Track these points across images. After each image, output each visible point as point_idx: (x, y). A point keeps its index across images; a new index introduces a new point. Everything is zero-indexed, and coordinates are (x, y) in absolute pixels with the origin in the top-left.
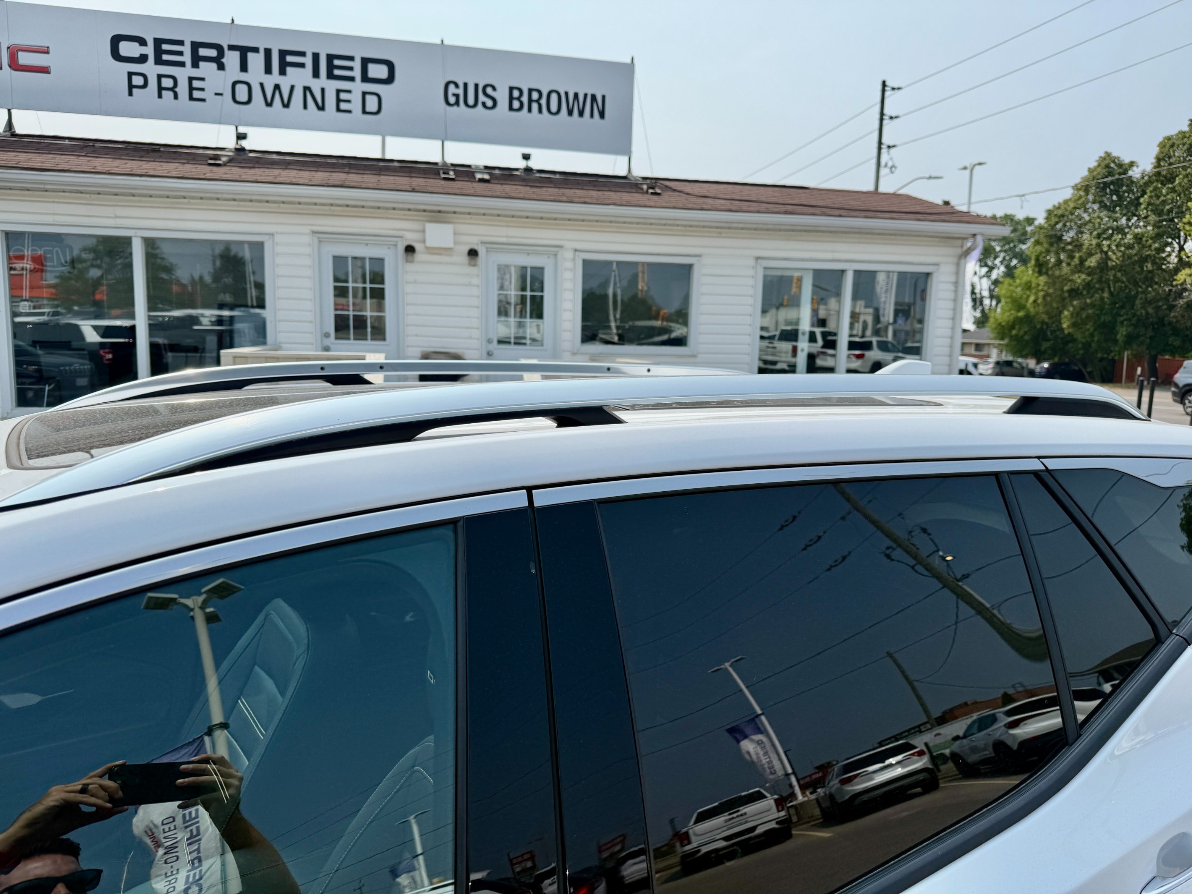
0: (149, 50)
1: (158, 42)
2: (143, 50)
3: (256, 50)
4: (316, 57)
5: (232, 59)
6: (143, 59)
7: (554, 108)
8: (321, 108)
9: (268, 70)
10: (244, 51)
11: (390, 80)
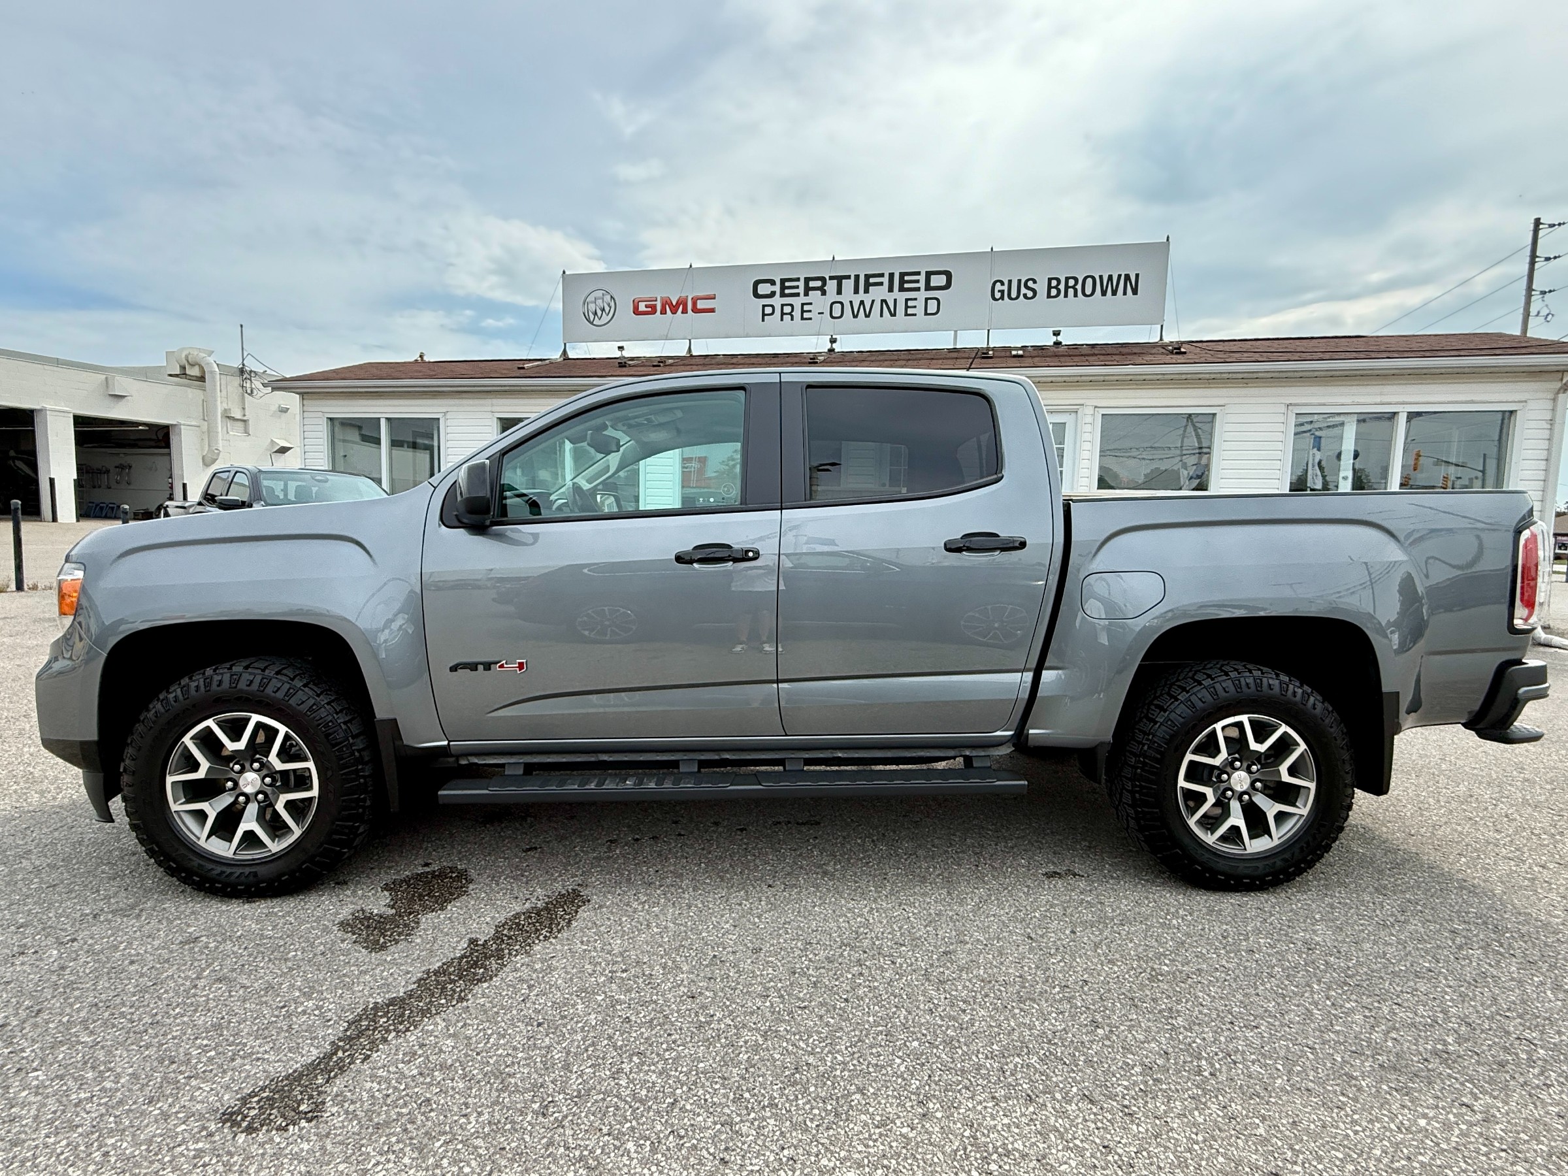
0: (777, 288)
1: (783, 281)
2: (773, 288)
3: (848, 277)
4: (891, 275)
5: (832, 286)
6: (773, 294)
7: (1088, 291)
8: (893, 315)
9: (856, 291)
10: (840, 279)
11: (948, 286)
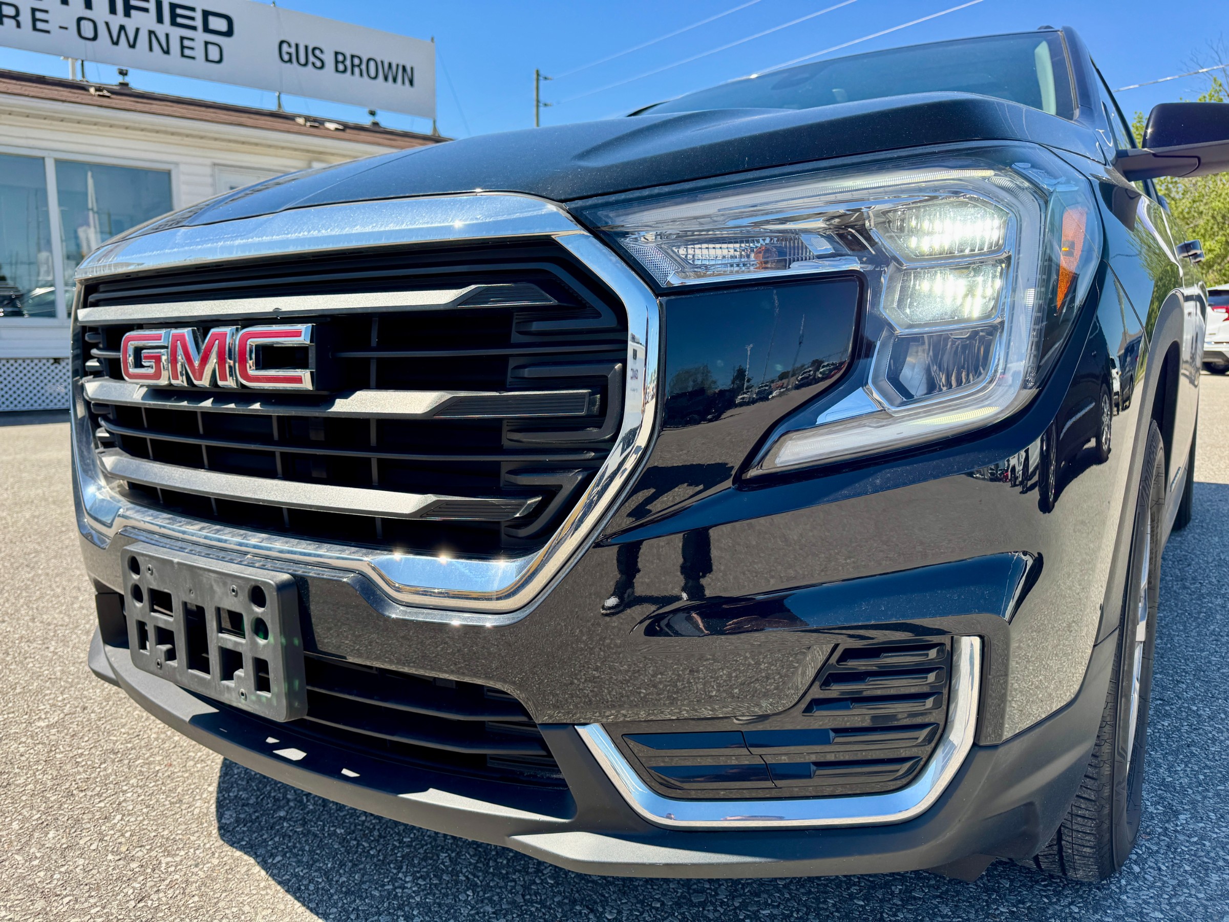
4: (160, 4)
7: (373, 73)
8: (167, 52)
9: (113, 10)
11: (229, 33)
